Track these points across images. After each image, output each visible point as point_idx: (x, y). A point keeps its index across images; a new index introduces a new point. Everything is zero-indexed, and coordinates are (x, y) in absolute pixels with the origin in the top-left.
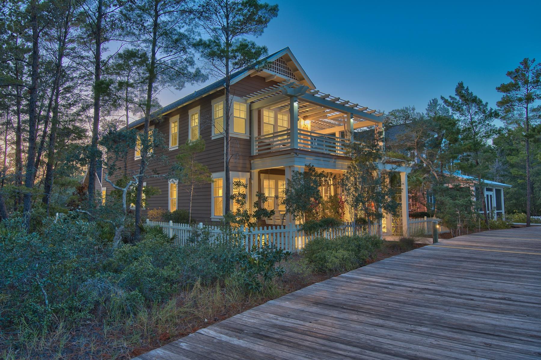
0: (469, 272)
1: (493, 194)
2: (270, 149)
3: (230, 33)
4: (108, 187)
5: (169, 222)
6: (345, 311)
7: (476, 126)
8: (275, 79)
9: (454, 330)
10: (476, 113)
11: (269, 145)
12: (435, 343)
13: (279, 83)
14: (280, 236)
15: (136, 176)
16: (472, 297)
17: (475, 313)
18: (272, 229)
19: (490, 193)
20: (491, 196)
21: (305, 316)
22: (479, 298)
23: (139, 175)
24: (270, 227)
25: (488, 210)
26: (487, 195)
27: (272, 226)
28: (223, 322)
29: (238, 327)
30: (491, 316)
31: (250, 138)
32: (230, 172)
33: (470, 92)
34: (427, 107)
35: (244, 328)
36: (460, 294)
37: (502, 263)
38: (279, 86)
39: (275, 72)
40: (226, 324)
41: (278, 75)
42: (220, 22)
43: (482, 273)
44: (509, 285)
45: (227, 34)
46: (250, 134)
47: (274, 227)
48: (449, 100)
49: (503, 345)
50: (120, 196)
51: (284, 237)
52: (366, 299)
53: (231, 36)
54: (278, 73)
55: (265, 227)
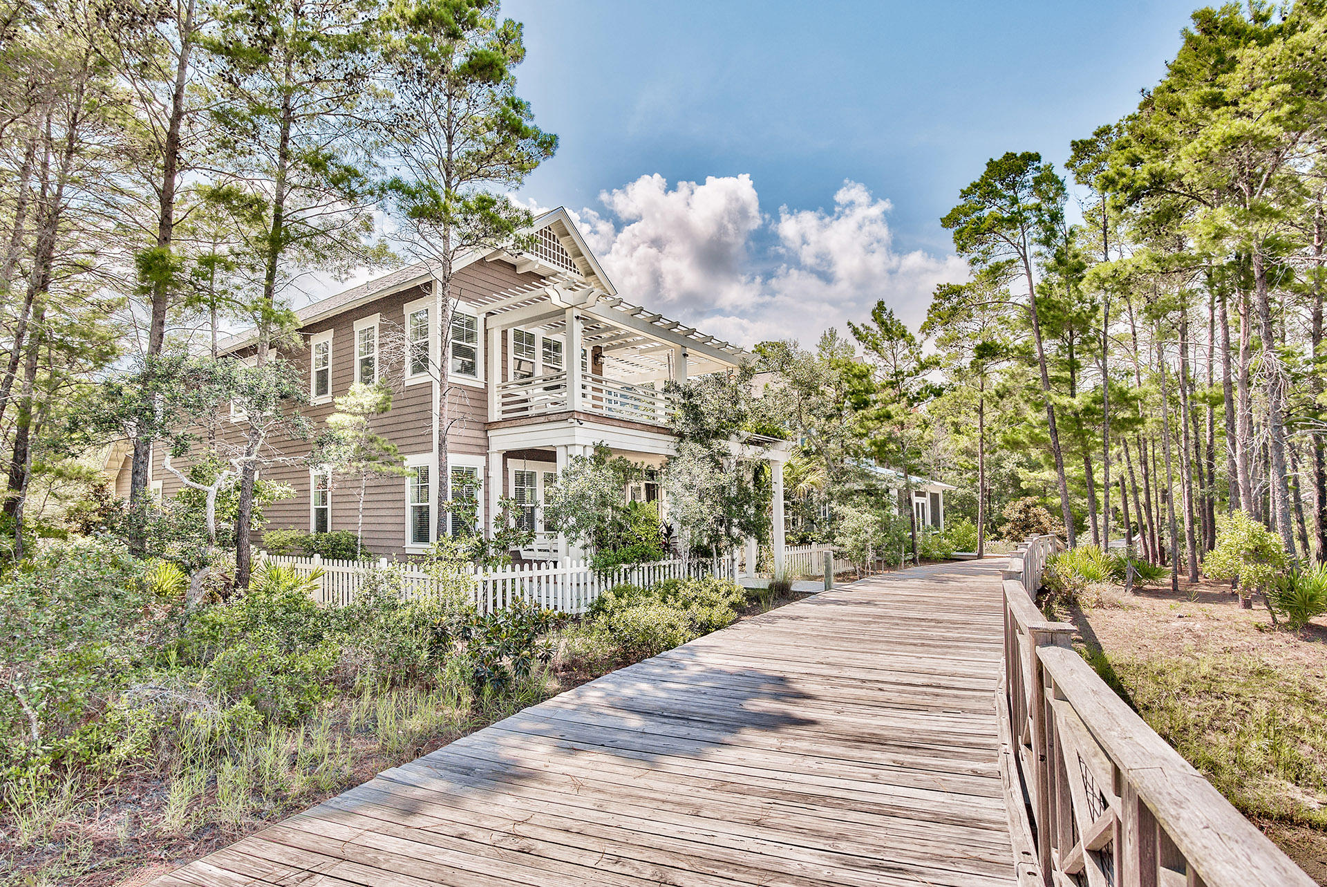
0: (880, 642)
1: (926, 500)
2: (526, 409)
3: (454, 172)
4: (166, 481)
5: (312, 556)
6: (666, 720)
7: (903, 380)
8: (535, 268)
9: (849, 743)
10: (905, 357)
11: (526, 401)
12: (815, 767)
13: (544, 278)
14: (548, 582)
15: (238, 460)
16: (880, 686)
17: (883, 713)
18: (531, 568)
19: (920, 500)
20: (923, 504)
21: (595, 735)
22: (892, 686)
23: (244, 458)
24: (527, 566)
25: (919, 530)
26: (917, 504)
27: (530, 562)
28: (434, 754)
29: (465, 762)
30: (908, 716)
31: (486, 385)
32: (448, 454)
33: (896, 319)
34: (818, 341)
35: (476, 763)
36: (863, 681)
37: (933, 624)
38: (544, 284)
39: (537, 255)
40: (439, 757)
41: (542, 262)
42: (433, 147)
43: (900, 643)
44: (940, 661)
45: (449, 174)
46: (486, 379)
47: (535, 565)
48: (861, 329)
49: (921, 761)
50: (202, 502)
51: (555, 583)
52: (703, 697)
53: (457, 178)
54: (541, 257)
55: (518, 566)
